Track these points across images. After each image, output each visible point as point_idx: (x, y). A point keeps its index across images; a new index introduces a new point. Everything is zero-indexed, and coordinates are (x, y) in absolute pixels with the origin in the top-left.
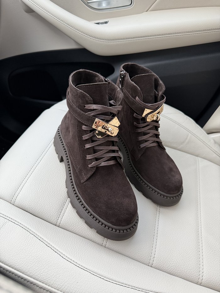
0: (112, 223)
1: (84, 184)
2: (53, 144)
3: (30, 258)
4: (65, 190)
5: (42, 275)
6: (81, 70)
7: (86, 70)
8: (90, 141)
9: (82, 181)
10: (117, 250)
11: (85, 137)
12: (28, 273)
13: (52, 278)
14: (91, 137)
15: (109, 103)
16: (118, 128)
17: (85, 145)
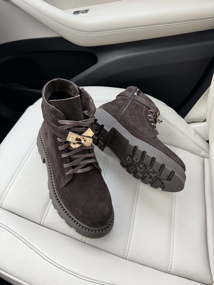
0: (88, 225)
1: (63, 189)
2: (36, 144)
3: (14, 260)
4: (48, 191)
5: (25, 275)
6: (55, 80)
7: (61, 79)
8: (66, 151)
9: (61, 187)
10: (96, 245)
11: (61, 148)
12: (14, 274)
13: (34, 278)
14: (66, 148)
15: (83, 113)
16: (91, 139)
17: (62, 155)
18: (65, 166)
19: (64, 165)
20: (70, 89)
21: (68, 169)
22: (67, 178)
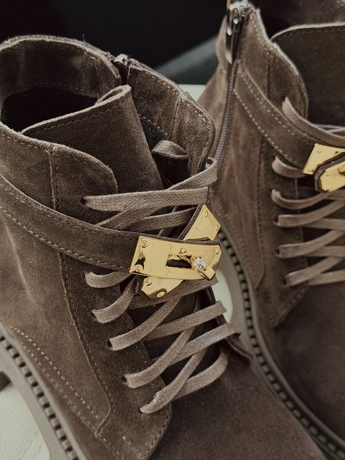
11: (105, 314)
14: (128, 308)
16: (217, 248)
17: (111, 340)
18: (133, 380)
19: (127, 376)
20: (74, 73)
21: (148, 391)
22: (151, 426)
